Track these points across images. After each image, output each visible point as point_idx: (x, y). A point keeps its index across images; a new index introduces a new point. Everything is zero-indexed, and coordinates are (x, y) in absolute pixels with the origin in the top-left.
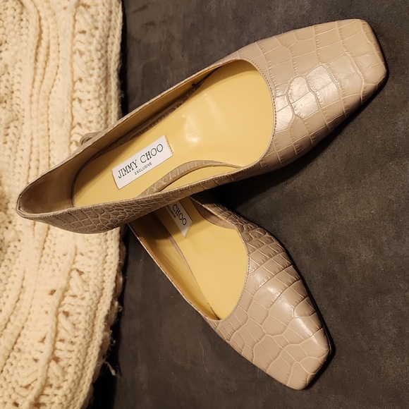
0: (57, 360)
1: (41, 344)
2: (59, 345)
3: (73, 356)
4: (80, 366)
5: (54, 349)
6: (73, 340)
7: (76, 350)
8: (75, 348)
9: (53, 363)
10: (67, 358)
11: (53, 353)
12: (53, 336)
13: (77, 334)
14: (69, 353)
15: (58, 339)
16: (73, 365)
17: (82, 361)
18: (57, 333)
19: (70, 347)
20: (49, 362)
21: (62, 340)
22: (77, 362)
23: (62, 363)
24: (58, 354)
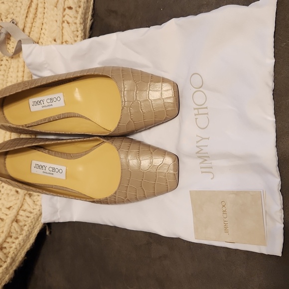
0: (17, 221)
1: (8, 210)
2: (21, 213)
3: (29, 220)
4: (32, 226)
5: (18, 214)
6: (32, 211)
7: (32, 217)
8: (32, 216)
9: (15, 224)
10: (25, 221)
11: (16, 217)
12: (20, 206)
13: (35, 207)
14: (27, 218)
15: (22, 209)
16: (28, 225)
17: (34, 223)
18: (22, 205)
19: (28, 214)
20: (12, 222)
21: (24, 211)
22: (31, 224)
23: (21, 224)
24: (19, 218)
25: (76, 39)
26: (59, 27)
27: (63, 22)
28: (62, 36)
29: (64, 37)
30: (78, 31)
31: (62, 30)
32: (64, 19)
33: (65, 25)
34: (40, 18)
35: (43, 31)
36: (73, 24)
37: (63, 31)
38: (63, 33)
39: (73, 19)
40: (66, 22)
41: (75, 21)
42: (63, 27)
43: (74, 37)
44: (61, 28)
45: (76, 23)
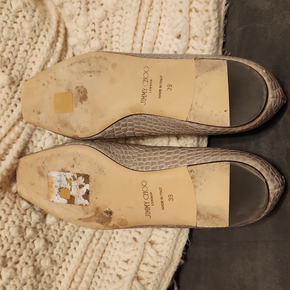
0: (138, 279)
1: (125, 263)
2: (142, 267)
3: (153, 277)
4: (157, 284)
5: (138, 269)
6: (156, 264)
7: (157, 273)
8: (156, 271)
9: (135, 283)
10: (148, 278)
11: (136, 273)
12: (140, 259)
13: (159, 260)
14: (151, 275)
15: (143, 262)
16: (152, 284)
17: (159, 281)
18: (143, 257)
19: (152, 270)
20: (133, 280)
21: (146, 264)
22: (156, 282)
23: (143, 282)
24: (141, 274)
25: (208, 32)
26: (186, 17)
27: (190, 10)
28: (190, 30)
29: (192, 30)
30: (210, 21)
31: (189, 21)
32: (192, 6)
33: (193, 14)
34: (157, 11)
35: (162, 26)
36: (204, 12)
37: (191, 24)
38: (190, 26)
39: (204, 5)
40: (193, 10)
41: (206, 8)
42: (190, 18)
43: (205, 29)
44: (188, 19)
45: (207, 11)
